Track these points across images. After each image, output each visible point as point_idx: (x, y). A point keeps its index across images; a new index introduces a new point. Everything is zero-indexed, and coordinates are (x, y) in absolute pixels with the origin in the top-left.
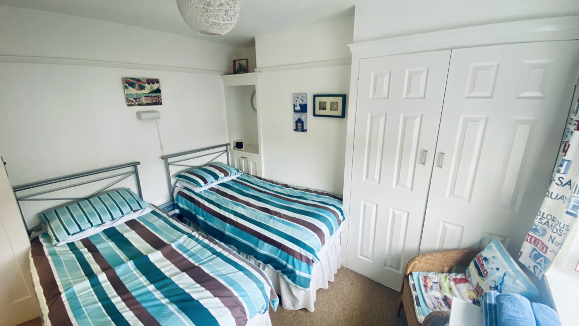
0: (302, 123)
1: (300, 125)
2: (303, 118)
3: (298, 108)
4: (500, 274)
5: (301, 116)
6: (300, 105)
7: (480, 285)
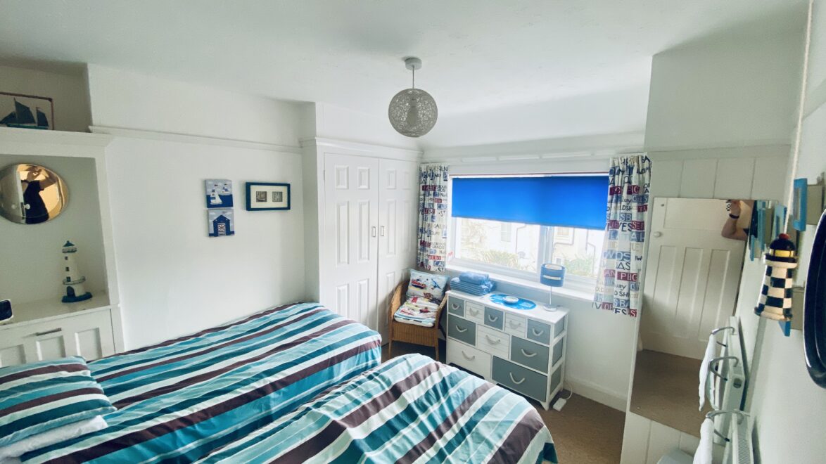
0: (227, 222)
1: (222, 226)
2: (227, 215)
3: (218, 201)
4: (430, 281)
5: (224, 212)
6: (220, 196)
7: (426, 292)
